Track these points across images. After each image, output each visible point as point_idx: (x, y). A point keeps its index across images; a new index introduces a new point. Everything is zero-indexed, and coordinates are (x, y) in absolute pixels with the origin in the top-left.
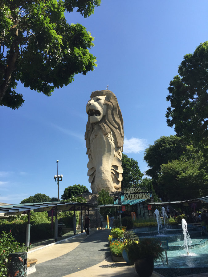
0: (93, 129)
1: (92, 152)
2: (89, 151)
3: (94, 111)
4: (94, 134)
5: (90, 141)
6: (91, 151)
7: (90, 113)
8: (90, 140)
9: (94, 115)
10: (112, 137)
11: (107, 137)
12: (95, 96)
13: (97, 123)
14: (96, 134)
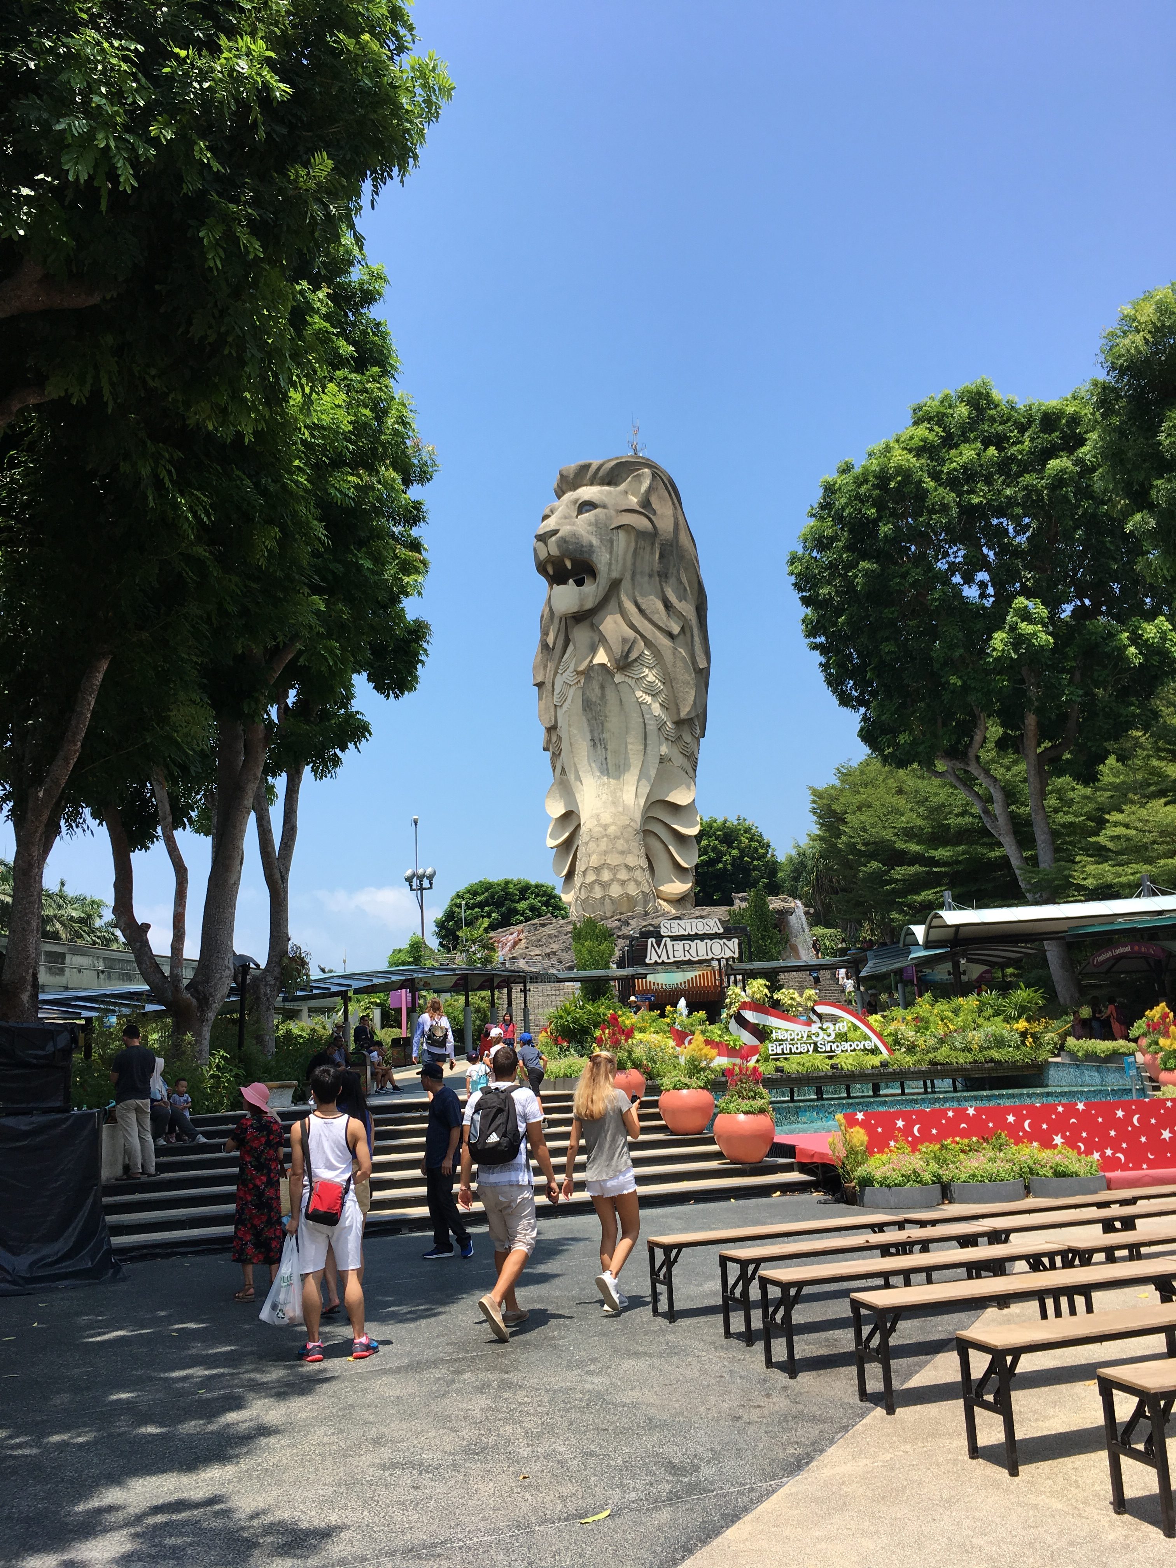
0: (567, 642)
8: (557, 690)
9: (571, 581)
10: (651, 678)
11: (630, 681)
12: (575, 487)
13: (581, 616)
14: (581, 668)
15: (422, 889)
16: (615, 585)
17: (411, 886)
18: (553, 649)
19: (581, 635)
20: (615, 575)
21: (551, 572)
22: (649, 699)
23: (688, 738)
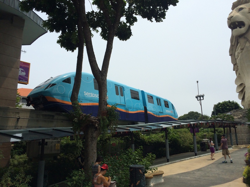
0: (238, 43)
1: (239, 68)
2: (236, 67)
3: (237, 23)
4: (240, 49)
6: (238, 66)
7: (232, 26)
8: (236, 55)
9: (238, 27)
12: (237, 7)
13: (241, 36)
14: (242, 48)
15: (201, 100)
17: (198, 99)
18: (234, 45)
19: (242, 41)
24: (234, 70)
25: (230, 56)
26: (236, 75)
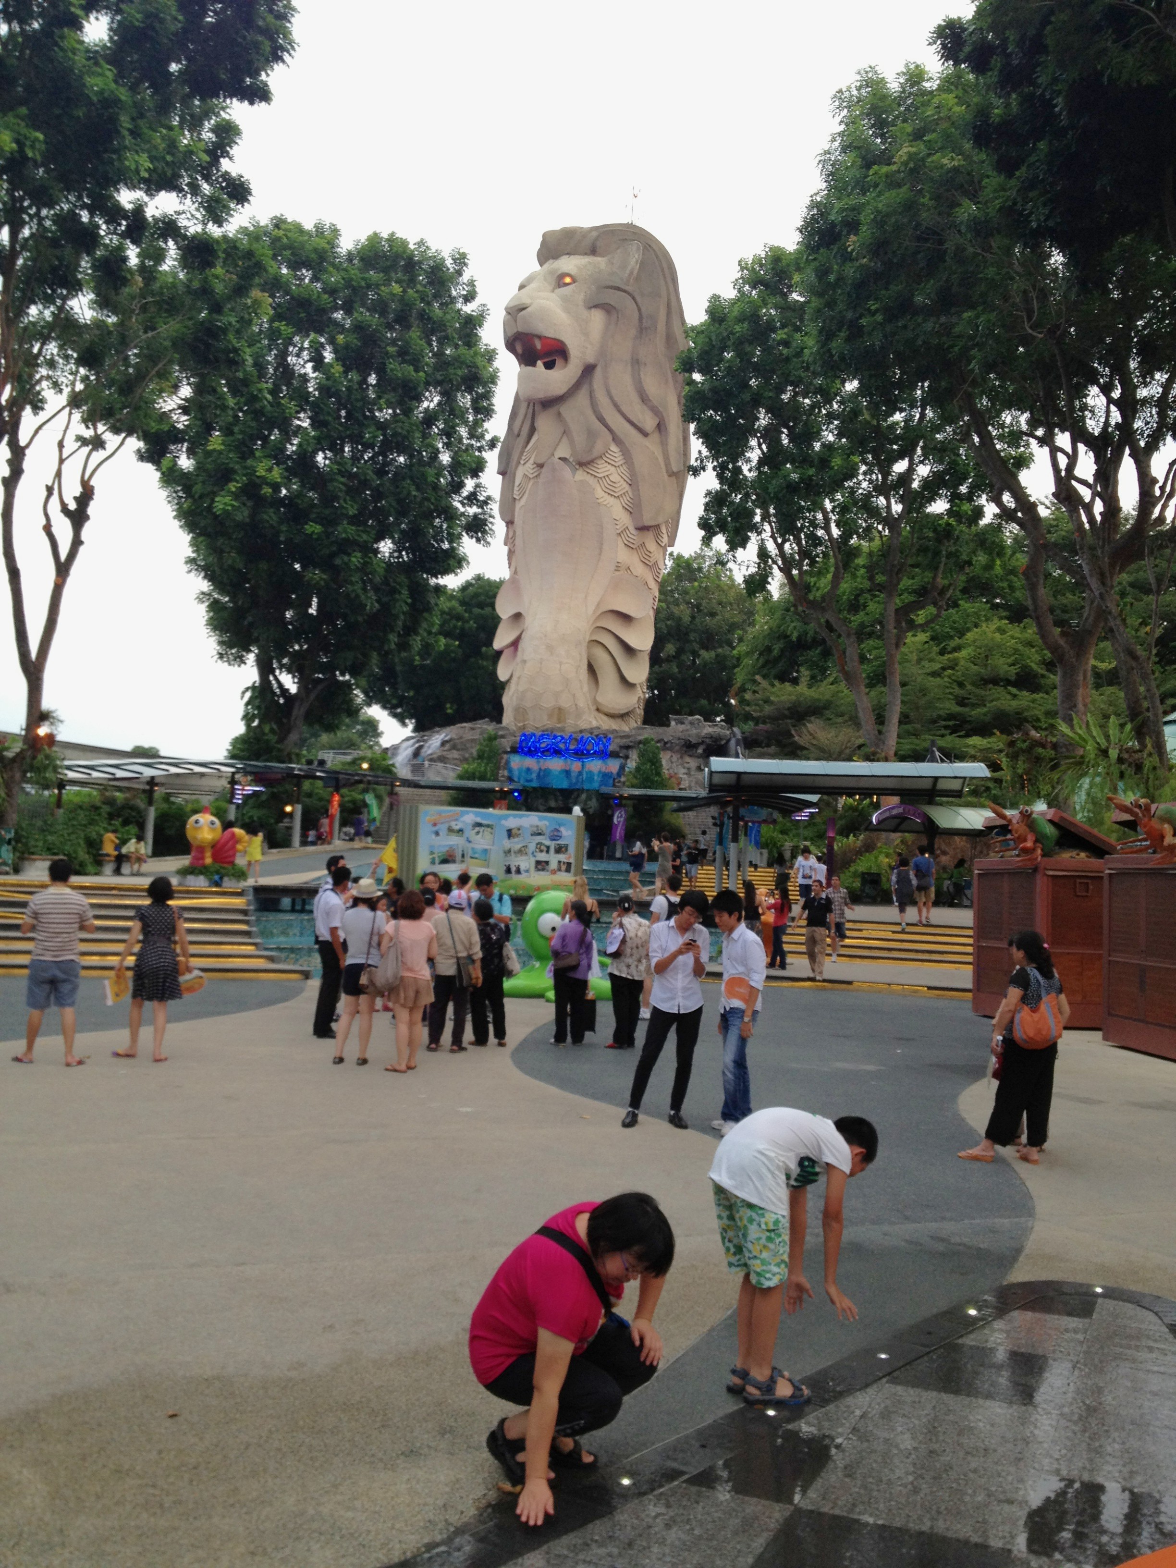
0: (533, 430)
1: (518, 541)
4: (531, 461)
5: (516, 488)
6: (515, 532)
8: (517, 483)
9: (540, 363)
10: (615, 477)
11: (591, 480)
12: (556, 257)
13: (549, 403)
14: (540, 462)
16: (589, 370)
18: (518, 436)
19: (545, 423)
20: (591, 360)
21: (519, 350)
22: (611, 500)
23: (651, 546)
24: (505, 544)
25: (501, 477)
26: (510, 564)
